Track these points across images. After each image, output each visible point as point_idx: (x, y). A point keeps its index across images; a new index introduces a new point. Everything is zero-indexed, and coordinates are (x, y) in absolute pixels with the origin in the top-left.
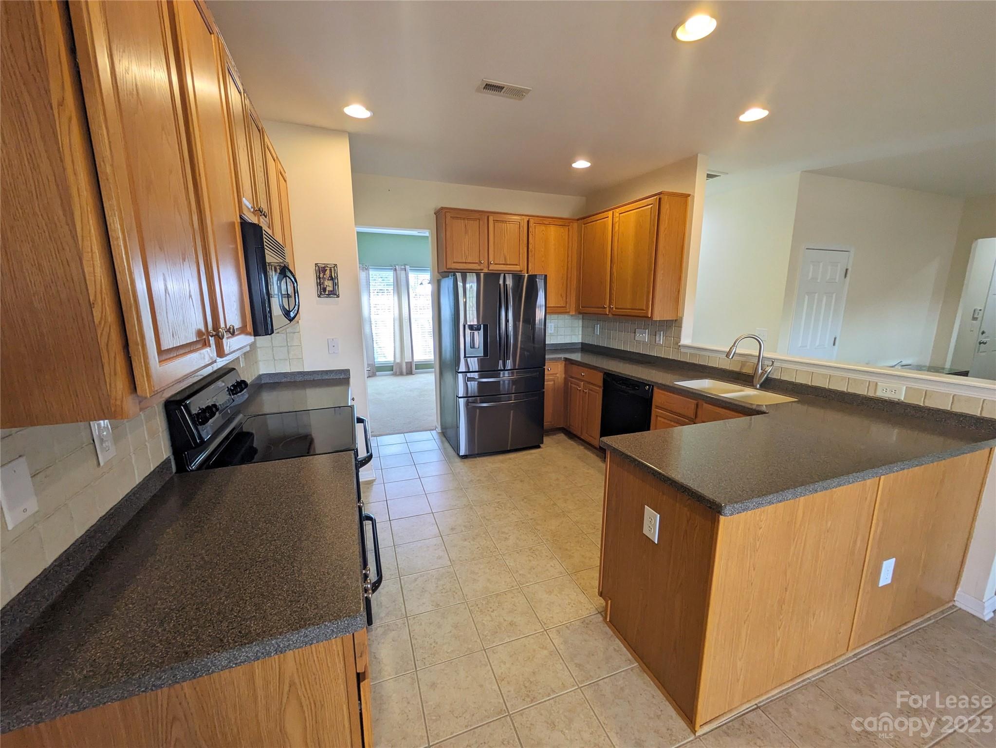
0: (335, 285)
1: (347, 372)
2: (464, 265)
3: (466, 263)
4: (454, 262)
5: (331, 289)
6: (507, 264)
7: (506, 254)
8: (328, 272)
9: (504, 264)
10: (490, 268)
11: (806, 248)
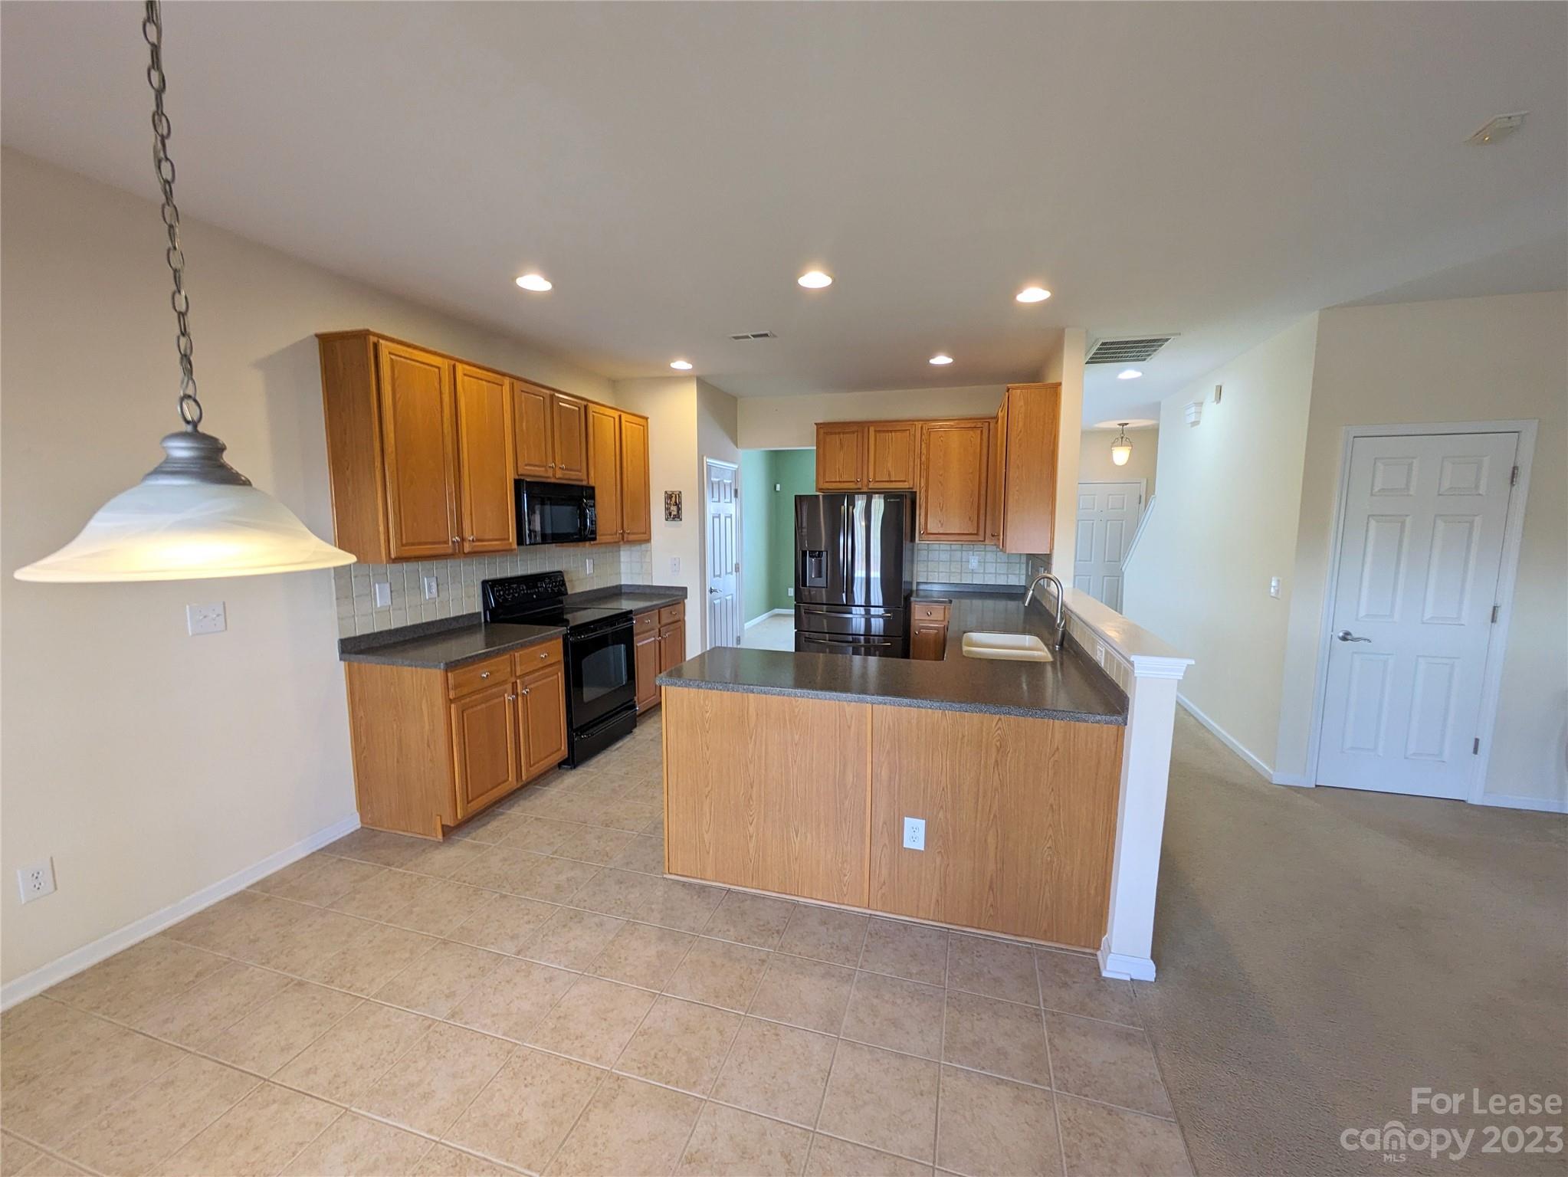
0: (679, 509)
1: (685, 589)
2: (838, 484)
3: (839, 482)
4: (827, 482)
5: (675, 513)
6: (892, 481)
7: (890, 469)
8: (673, 499)
9: (888, 481)
10: (870, 487)
11: (1356, 435)
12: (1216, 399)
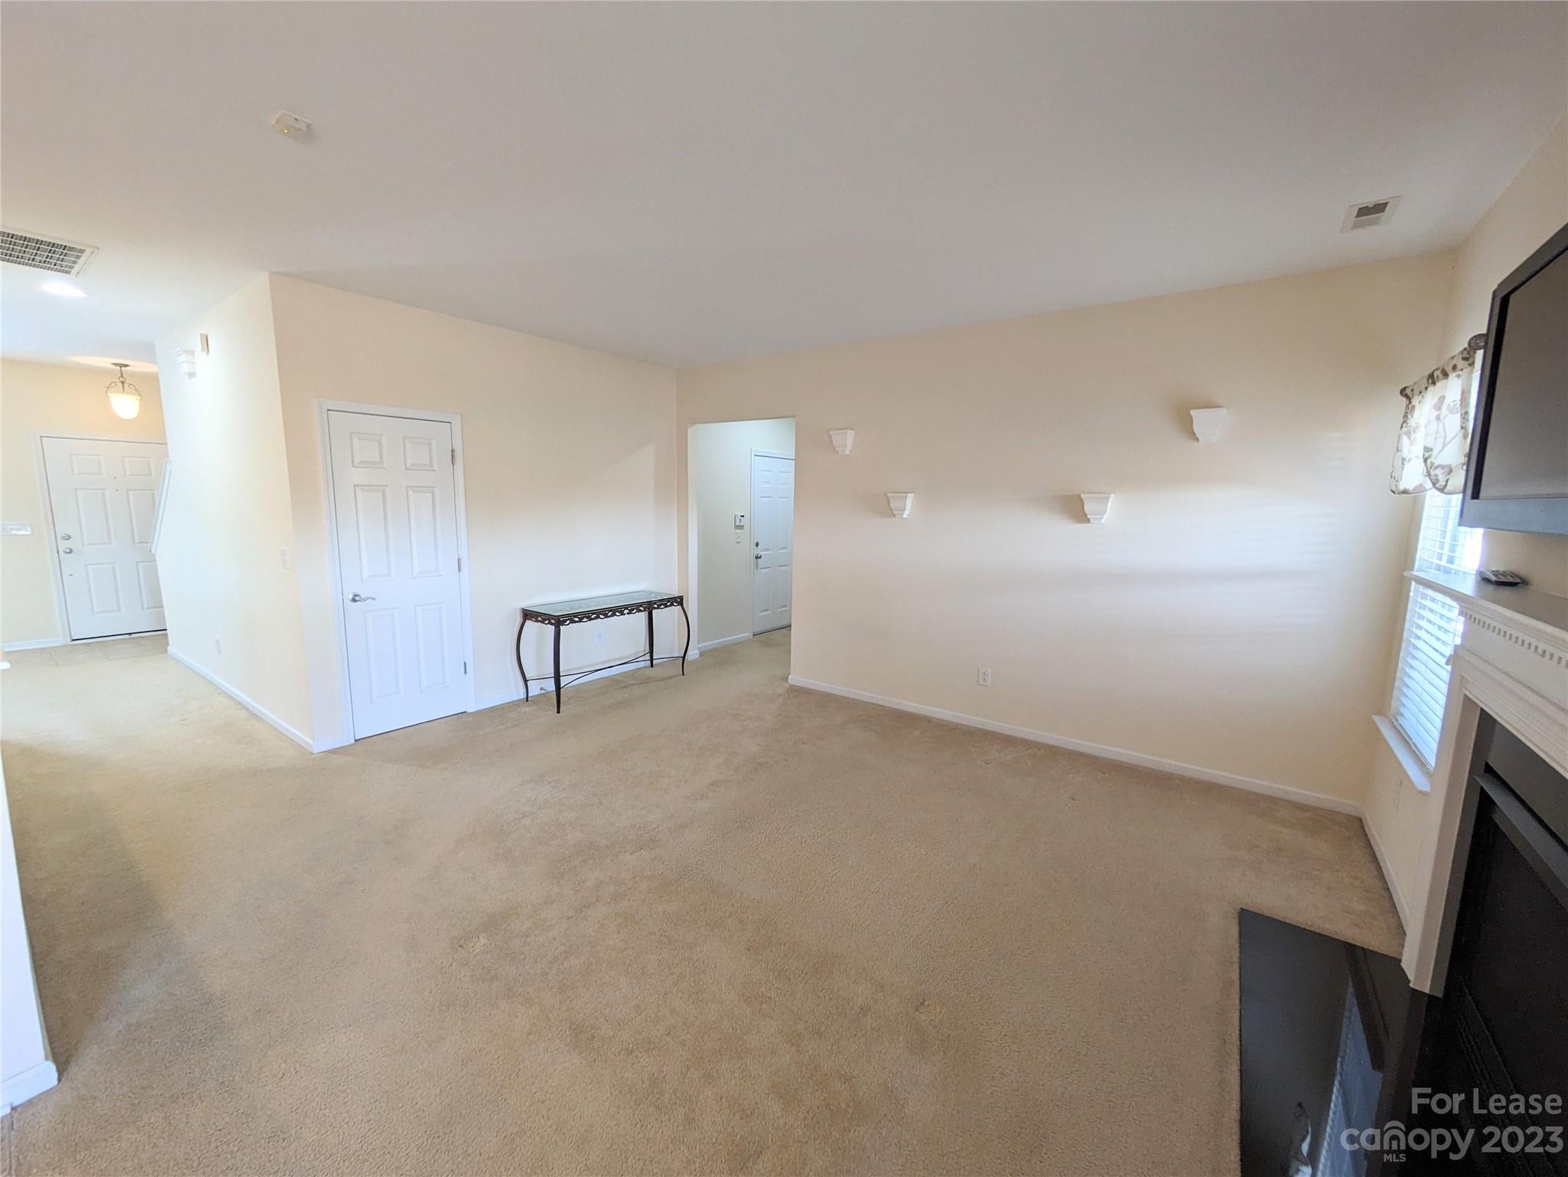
11: (330, 409)
12: (203, 350)
